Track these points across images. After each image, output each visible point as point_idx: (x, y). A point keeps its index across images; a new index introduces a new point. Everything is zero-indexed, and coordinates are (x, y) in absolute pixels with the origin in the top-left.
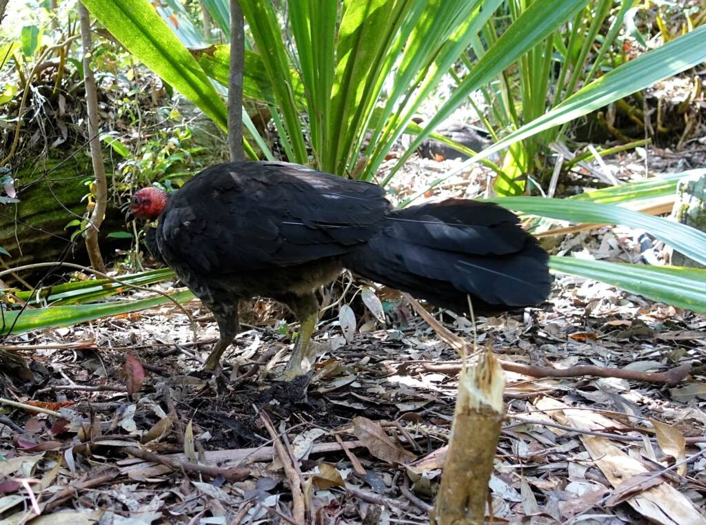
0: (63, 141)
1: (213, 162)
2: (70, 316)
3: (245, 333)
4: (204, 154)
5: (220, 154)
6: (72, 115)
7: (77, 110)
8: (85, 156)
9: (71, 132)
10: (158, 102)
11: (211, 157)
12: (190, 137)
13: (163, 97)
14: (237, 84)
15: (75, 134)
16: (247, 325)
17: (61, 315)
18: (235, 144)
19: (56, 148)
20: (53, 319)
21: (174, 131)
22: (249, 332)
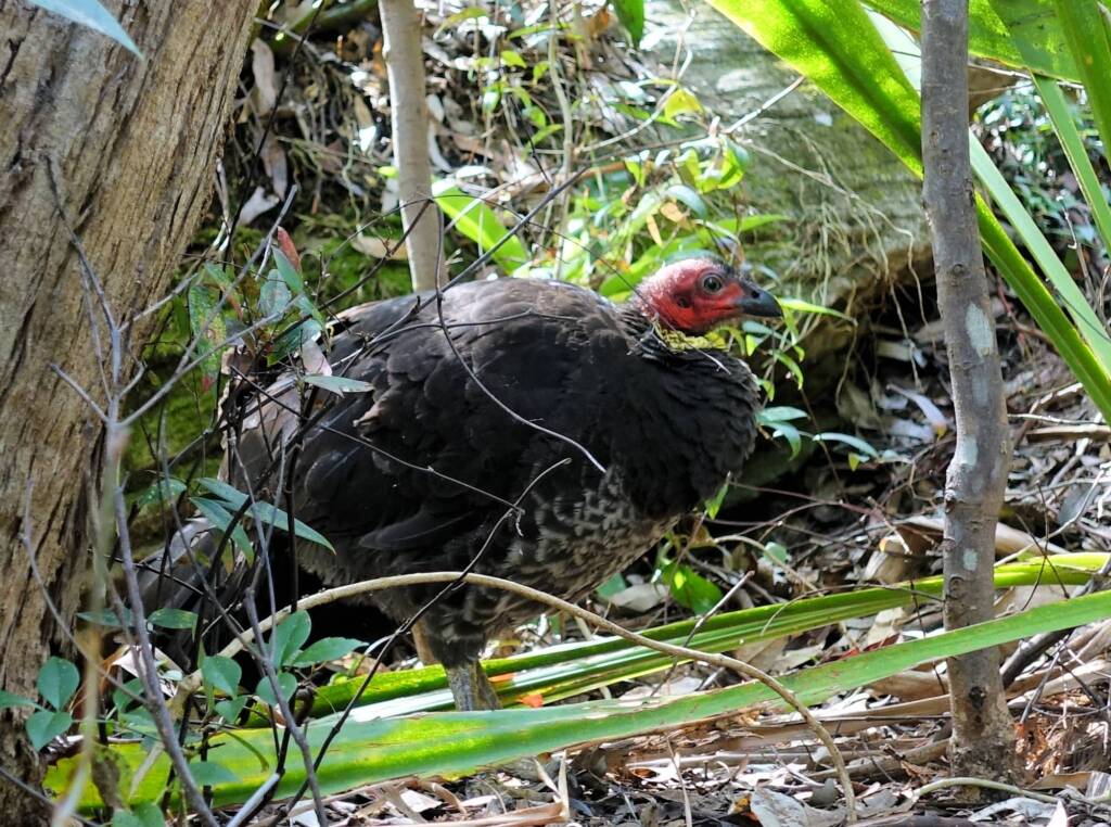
0: (273, 201)
1: (795, 264)
2: (471, 743)
3: (998, 807)
4: (764, 237)
5: (817, 236)
6: (299, 110)
7: (313, 91)
8: (352, 252)
9: (300, 171)
10: (592, 56)
11: (787, 247)
12: (736, 179)
13: (606, 38)
14: (950, 18)
15: (312, 175)
16: (1001, 785)
17: (444, 740)
18: (950, 206)
19: (251, 225)
20: (424, 752)
21: (679, 160)
22: (1010, 804)
